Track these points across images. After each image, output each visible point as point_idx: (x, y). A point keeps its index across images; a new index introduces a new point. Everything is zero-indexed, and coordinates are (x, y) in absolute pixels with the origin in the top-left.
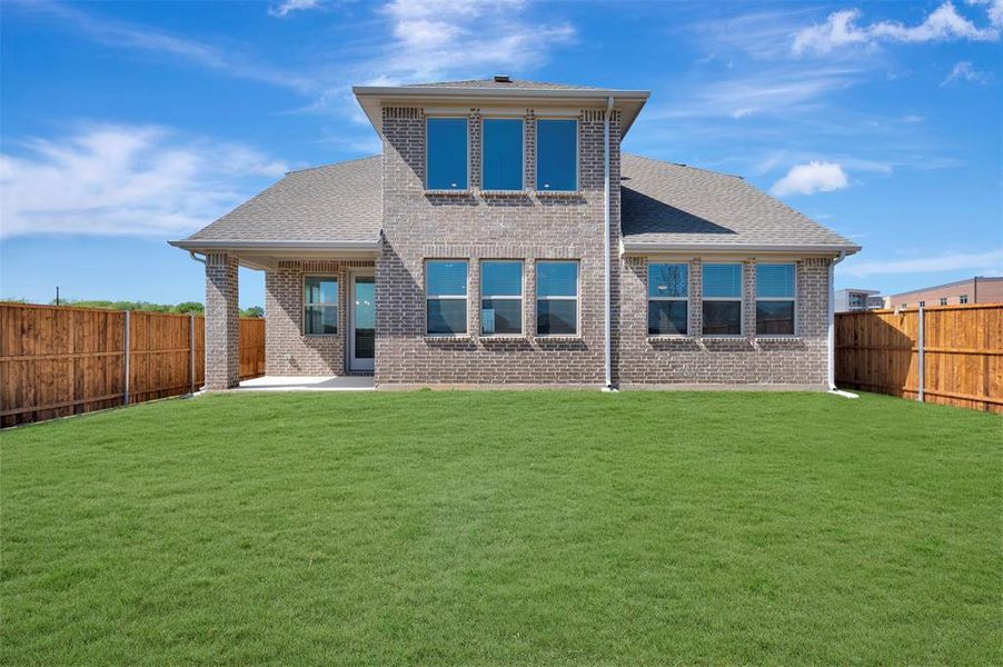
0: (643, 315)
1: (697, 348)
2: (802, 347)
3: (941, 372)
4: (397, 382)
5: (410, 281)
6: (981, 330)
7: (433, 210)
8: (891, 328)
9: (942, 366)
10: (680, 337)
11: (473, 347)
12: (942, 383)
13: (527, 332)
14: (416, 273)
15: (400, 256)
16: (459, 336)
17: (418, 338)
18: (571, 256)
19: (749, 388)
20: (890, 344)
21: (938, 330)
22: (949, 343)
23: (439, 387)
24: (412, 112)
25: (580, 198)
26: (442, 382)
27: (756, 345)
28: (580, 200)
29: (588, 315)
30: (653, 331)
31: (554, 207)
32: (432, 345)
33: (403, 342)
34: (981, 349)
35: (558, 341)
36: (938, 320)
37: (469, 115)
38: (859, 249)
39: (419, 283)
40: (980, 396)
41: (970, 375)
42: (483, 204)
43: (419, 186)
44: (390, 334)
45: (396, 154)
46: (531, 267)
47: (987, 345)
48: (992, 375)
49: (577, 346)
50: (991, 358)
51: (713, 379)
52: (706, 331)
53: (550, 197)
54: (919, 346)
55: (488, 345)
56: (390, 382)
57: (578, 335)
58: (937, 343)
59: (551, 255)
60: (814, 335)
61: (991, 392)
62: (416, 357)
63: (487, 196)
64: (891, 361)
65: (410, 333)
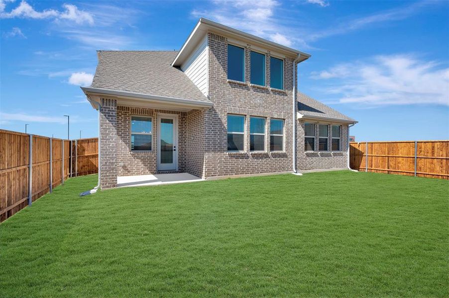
0: (303, 143)
1: (318, 156)
2: (342, 155)
3: (373, 162)
4: (216, 175)
5: (221, 124)
6: (386, 149)
7: (232, 90)
8: (355, 148)
9: (373, 160)
10: (312, 152)
11: (248, 157)
12: (373, 165)
13: (266, 150)
14: (224, 120)
15: (217, 111)
16: (241, 152)
17: (225, 153)
18: (282, 118)
19: (331, 170)
20: (354, 153)
21: (372, 149)
22: (376, 153)
23: (234, 176)
24: (222, 39)
25: (285, 93)
26: (235, 174)
27: (332, 154)
28: (284, 94)
29: (288, 143)
30: (306, 150)
31: (277, 96)
32: (231, 156)
33: (218, 155)
34: (387, 155)
35: (278, 154)
36: (372, 146)
37: (246, 47)
38: (358, 122)
39: (226, 125)
40: (386, 169)
41: (383, 163)
42: (252, 90)
43: (226, 76)
44: (212, 151)
45: (215, 58)
46: (269, 121)
47: (388, 154)
48: (390, 163)
49: (284, 155)
50: (390, 158)
51: (322, 168)
52: (320, 150)
53: (275, 91)
54: (366, 154)
55: (254, 156)
56: (212, 176)
57: (284, 151)
58: (372, 153)
59: (276, 116)
60: (345, 151)
61: (390, 168)
62: (224, 163)
63: (253, 87)
64: (355, 159)
65: (221, 150)
